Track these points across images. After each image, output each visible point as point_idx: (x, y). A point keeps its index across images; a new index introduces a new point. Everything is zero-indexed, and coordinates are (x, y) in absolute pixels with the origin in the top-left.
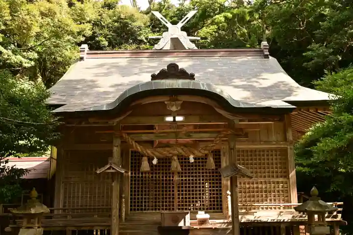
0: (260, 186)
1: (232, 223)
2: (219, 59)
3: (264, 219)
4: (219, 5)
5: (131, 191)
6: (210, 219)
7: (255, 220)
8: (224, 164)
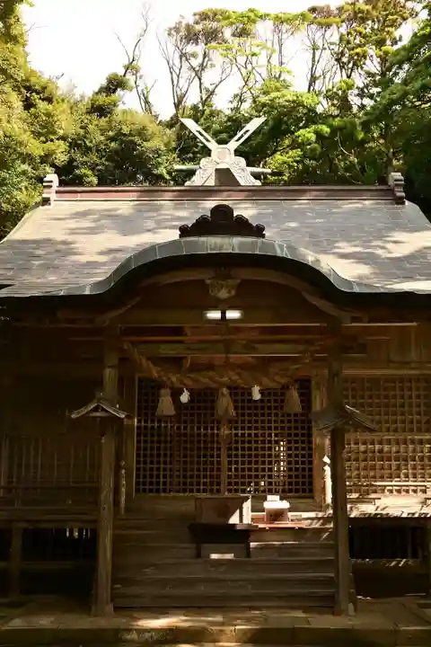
0: (386, 448)
1: (334, 518)
2: (309, 204)
3: (394, 512)
4: (305, 111)
5: (138, 455)
6: (290, 510)
7: (376, 514)
8: (317, 405)
